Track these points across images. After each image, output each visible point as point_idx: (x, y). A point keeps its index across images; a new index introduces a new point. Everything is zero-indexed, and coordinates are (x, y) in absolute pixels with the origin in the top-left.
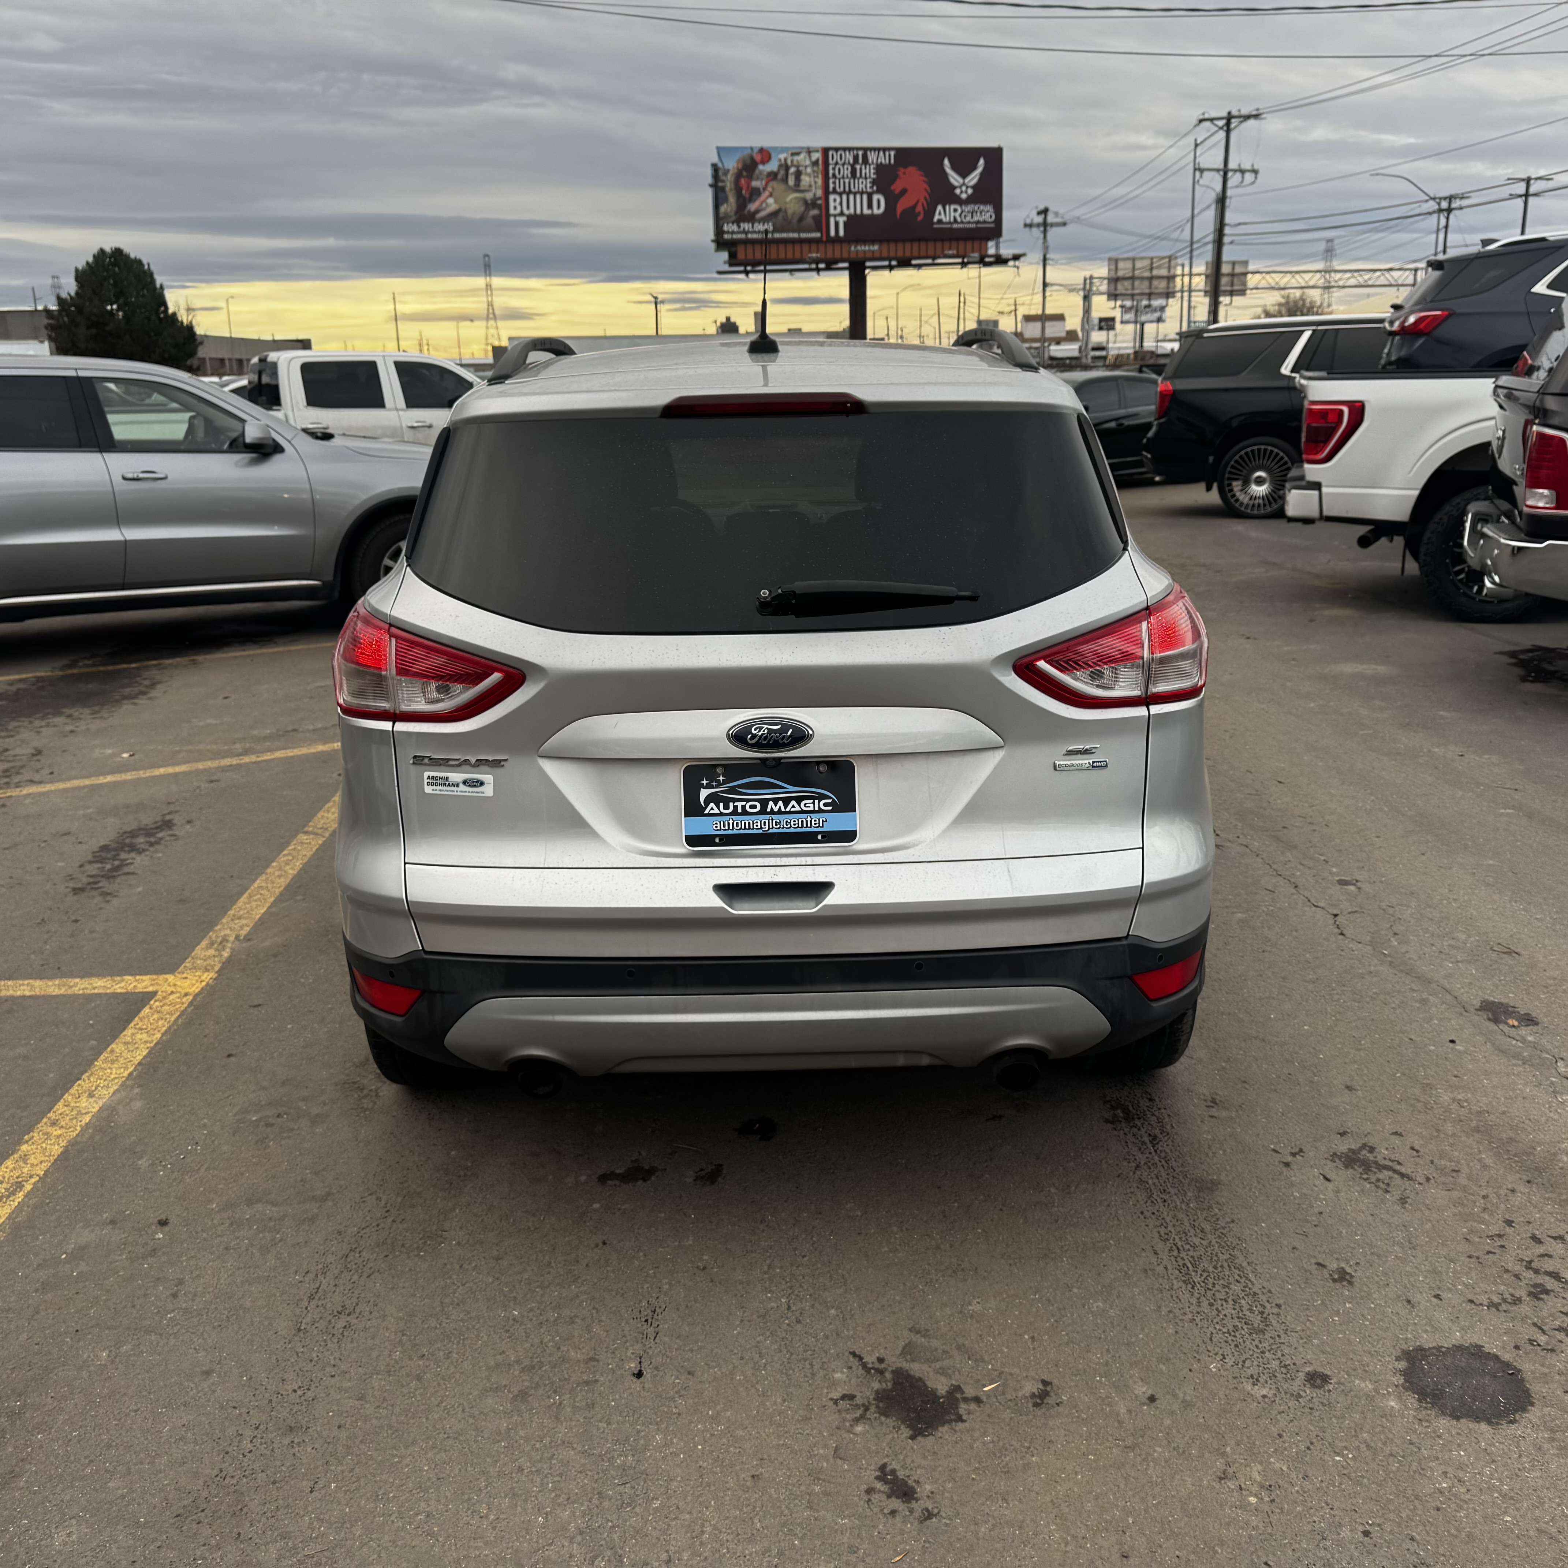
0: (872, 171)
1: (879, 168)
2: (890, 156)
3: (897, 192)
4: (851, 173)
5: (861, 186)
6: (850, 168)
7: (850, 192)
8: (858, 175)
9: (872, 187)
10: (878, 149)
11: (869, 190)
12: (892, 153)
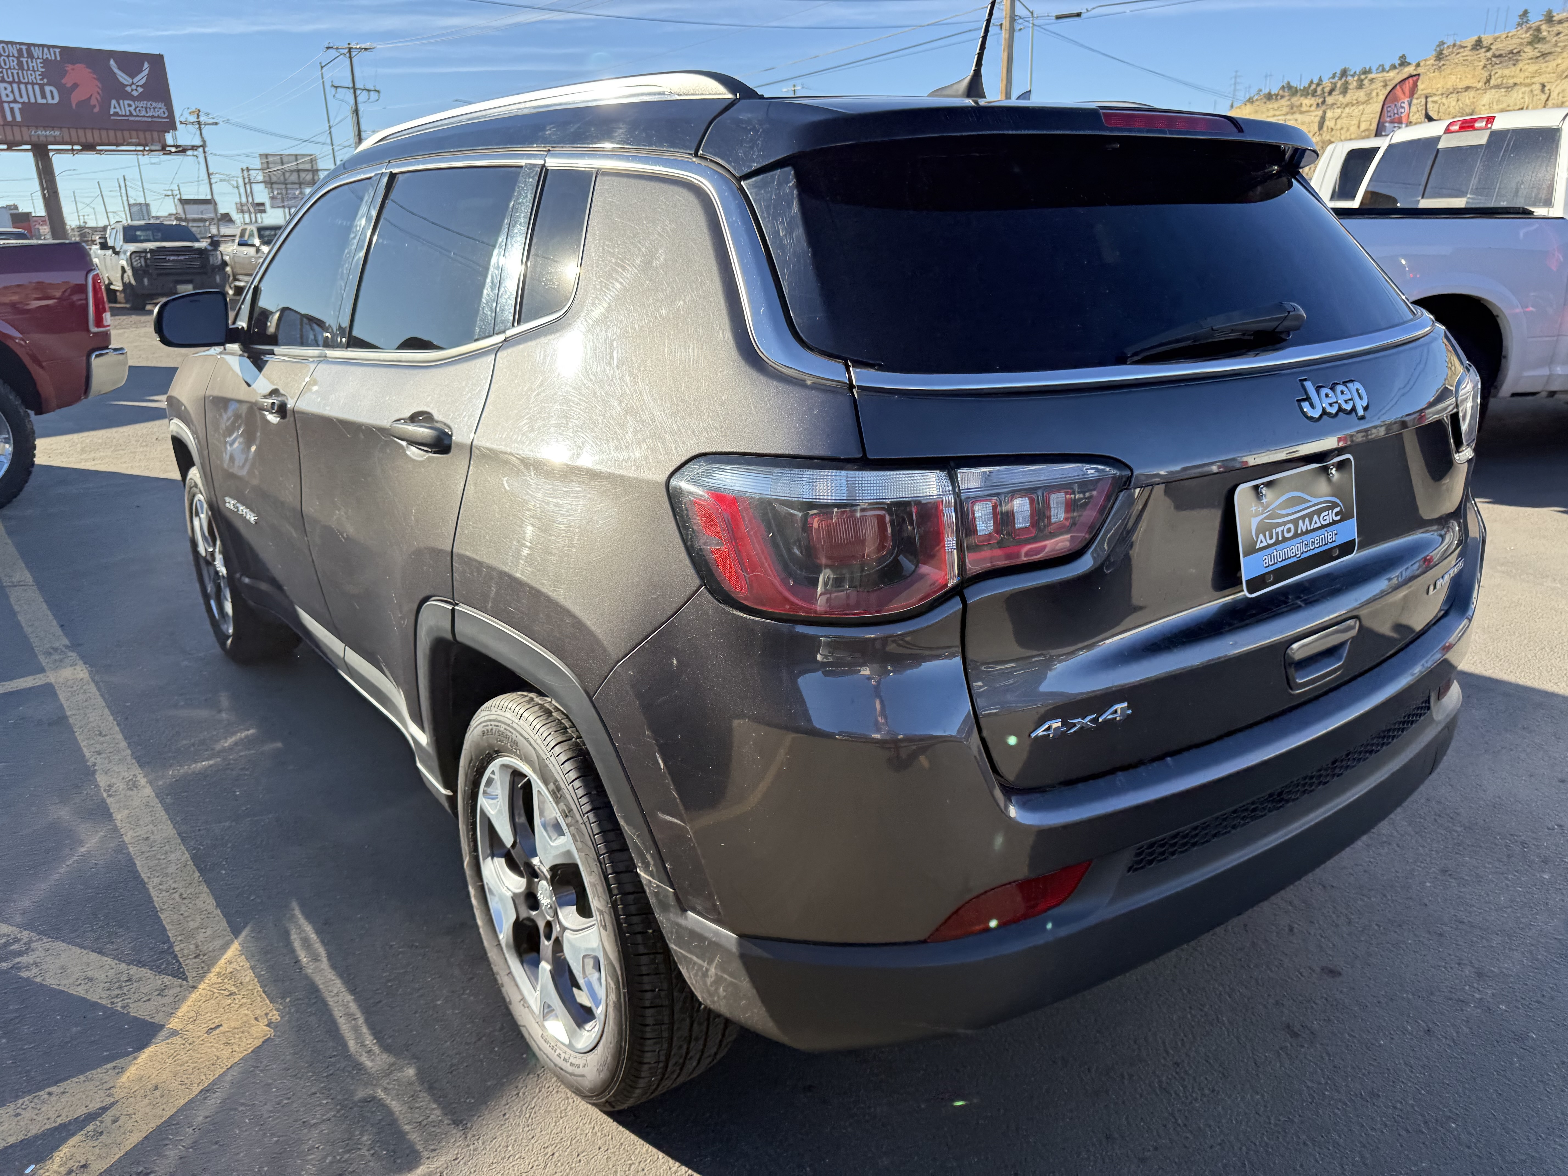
0: (40, 65)
1: (46, 62)
2: (55, 52)
3: (69, 85)
4: (17, 64)
5: (30, 77)
6: (16, 62)
7: (19, 83)
8: (26, 68)
9: (41, 79)
10: (43, 46)
11: (39, 82)
12: (57, 50)
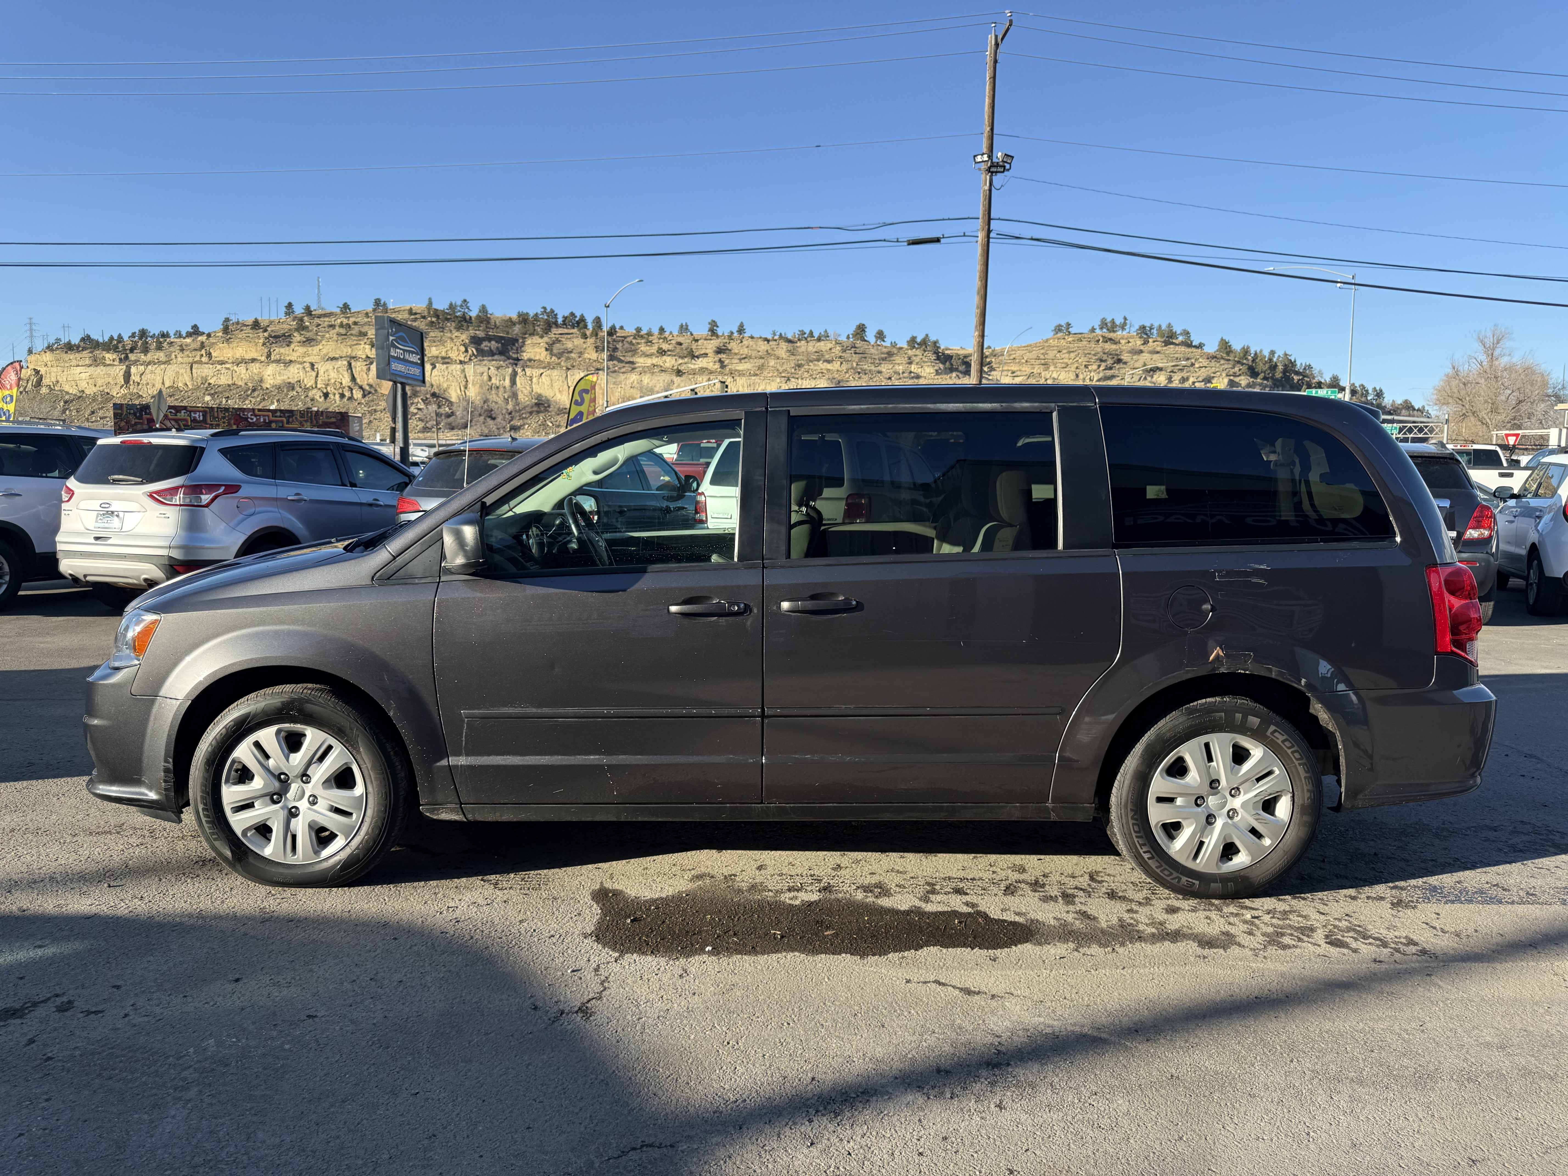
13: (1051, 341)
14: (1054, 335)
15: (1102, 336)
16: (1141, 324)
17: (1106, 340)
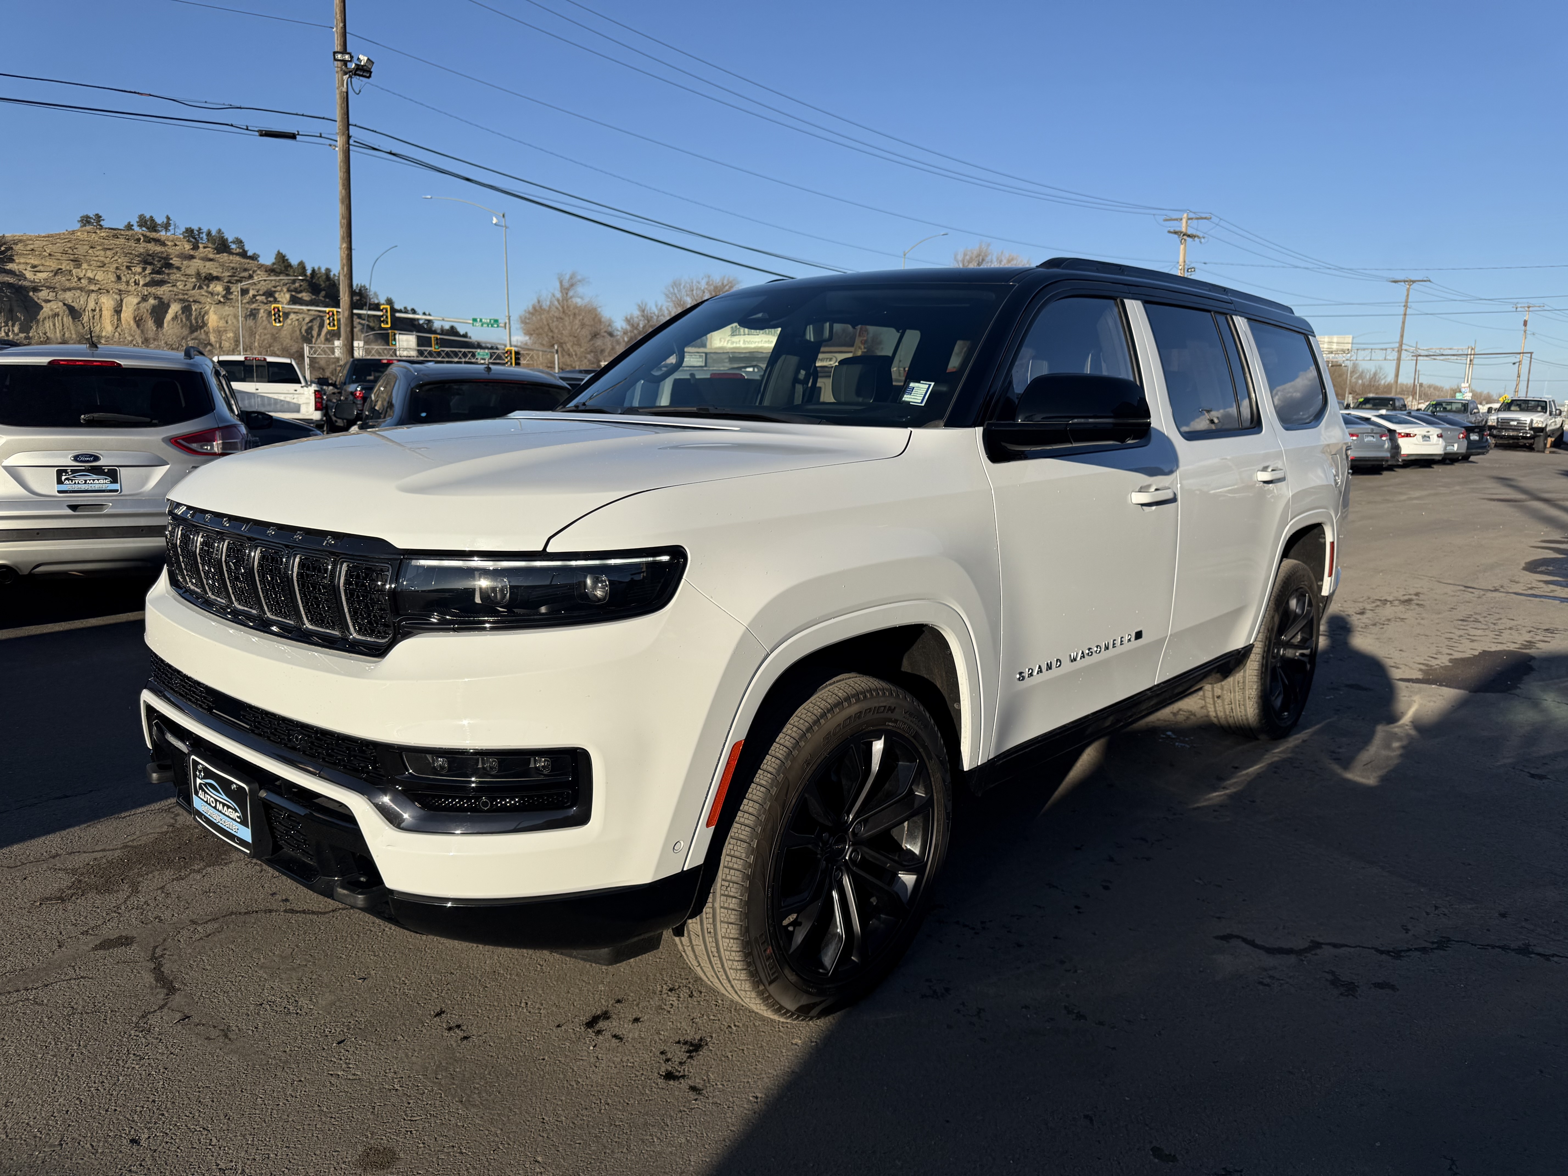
13: (79, 234)
14: (82, 227)
15: (143, 235)
16: (188, 226)
17: (148, 240)
